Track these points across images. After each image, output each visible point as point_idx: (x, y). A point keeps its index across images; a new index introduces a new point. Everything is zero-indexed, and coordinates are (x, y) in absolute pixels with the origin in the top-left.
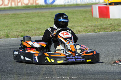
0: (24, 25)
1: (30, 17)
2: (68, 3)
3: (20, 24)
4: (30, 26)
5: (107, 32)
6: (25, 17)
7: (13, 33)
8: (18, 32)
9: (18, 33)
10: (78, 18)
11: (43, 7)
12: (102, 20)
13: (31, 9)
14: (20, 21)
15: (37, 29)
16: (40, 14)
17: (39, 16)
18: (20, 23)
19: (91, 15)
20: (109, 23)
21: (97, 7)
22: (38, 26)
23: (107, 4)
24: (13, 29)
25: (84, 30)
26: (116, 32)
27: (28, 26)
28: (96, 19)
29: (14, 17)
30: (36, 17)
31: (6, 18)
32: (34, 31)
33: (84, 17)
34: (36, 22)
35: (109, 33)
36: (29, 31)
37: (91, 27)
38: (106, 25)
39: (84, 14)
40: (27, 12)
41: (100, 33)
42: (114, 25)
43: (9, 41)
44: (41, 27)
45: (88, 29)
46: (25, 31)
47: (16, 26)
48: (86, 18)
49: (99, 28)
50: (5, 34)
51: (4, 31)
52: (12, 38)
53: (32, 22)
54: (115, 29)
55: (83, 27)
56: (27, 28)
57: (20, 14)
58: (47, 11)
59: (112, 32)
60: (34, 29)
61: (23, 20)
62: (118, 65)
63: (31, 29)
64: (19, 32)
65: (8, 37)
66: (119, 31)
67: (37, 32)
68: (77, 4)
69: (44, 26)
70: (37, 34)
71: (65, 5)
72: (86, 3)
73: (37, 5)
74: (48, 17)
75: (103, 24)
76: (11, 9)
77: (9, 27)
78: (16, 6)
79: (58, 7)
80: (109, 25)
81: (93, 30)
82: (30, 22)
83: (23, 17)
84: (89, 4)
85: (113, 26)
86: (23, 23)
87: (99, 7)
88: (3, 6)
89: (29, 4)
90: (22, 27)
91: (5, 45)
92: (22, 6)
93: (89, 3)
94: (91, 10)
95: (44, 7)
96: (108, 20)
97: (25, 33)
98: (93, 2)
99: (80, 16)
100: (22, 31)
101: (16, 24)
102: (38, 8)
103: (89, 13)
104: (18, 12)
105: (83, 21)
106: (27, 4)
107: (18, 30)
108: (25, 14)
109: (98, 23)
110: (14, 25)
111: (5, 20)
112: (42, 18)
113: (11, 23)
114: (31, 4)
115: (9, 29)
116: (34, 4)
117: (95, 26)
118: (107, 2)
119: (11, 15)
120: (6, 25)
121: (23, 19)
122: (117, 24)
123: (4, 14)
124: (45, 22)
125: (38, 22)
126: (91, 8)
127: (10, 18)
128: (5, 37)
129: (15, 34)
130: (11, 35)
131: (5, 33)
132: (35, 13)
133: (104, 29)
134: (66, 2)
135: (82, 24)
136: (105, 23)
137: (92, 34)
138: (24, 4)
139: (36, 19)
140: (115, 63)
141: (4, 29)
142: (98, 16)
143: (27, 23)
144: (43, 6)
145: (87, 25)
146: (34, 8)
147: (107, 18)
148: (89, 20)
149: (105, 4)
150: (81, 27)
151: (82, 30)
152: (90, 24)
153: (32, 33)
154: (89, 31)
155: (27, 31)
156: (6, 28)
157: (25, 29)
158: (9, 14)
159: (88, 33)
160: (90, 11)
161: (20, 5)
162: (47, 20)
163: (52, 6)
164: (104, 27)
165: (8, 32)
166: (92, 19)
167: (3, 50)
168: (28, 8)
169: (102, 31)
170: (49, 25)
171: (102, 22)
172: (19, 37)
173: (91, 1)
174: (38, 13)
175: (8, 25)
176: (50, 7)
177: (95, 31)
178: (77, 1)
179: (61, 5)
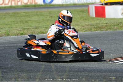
0: (23, 24)
1: (29, 16)
2: (66, 3)
3: (20, 23)
4: (29, 25)
5: (103, 31)
6: (25, 16)
7: (13, 31)
8: (17, 30)
9: (17, 32)
10: (75, 17)
11: (41, 7)
12: (98, 20)
13: (30, 8)
14: (20, 20)
15: (36, 28)
16: (39, 13)
17: (38, 15)
18: (20, 21)
19: (88, 15)
20: (105, 22)
21: (93, 6)
22: (37, 25)
23: (103, 4)
24: (13, 27)
25: (81, 29)
26: (111, 31)
27: (27, 25)
28: (92, 18)
29: (14, 15)
30: (35, 16)
31: (6, 17)
32: (33, 30)
33: (80, 16)
34: (35, 21)
35: (105, 32)
36: (28, 29)
37: (88, 26)
38: (102, 24)
39: (81, 13)
40: (26, 11)
41: (97, 32)
42: (110, 24)
43: (10, 39)
44: (40, 26)
45: (85, 28)
46: (24, 29)
47: (16, 25)
48: (83, 17)
49: (96, 27)
50: (5, 33)
51: (4, 29)
52: (12, 36)
53: (31, 21)
54: (110, 29)
55: (80, 26)
56: (26, 27)
57: (20, 13)
58: (46, 10)
59: (108, 31)
60: (33, 27)
61: (23, 19)
62: (114, 63)
63: (30, 27)
64: (19, 30)
65: (8, 35)
66: (114, 30)
67: (36, 30)
68: (75, 3)
69: (43, 25)
70: (36, 33)
71: (63, 5)
72: (83, 3)
73: (36, 4)
74: (46, 16)
75: (99, 23)
76: (11, 8)
77: (9, 26)
78: (16, 5)
79: (56, 6)
80: (105, 25)
81: (90, 29)
82: (29, 21)
83: (22, 16)
84: (86, 4)
85: (108, 25)
86: (22, 22)
87: (96, 7)
88: (3, 5)
89: (29, 4)
90: (21, 26)
91: (6, 42)
92: (22, 5)
93: (86, 2)
94: (88, 10)
95: (43, 7)
96: (104, 19)
97: (24, 31)
98: (90, 2)
99: (77, 15)
100: (21, 29)
101: (16, 22)
102: (37, 7)
103: (85, 13)
104: (17, 11)
105: (80, 20)
106: (27, 4)
107: (17, 29)
108: (24, 13)
109: (94, 22)
110: (14, 24)
111: (6, 18)
112: (41, 17)
113: (11, 22)
114: (30, 3)
115: (9, 28)
116: (33, 4)
117: (92, 25)
118: (103, 2)
119: (11, 14)
120: (6, 23)
121: (23, 17)
122: (113, 24)
123: (5, 12)
124: (43, 20)
125: (37, 21)
126: (88, 8)
127: (10, 17)
128: (5, 35)
129: (15, 32)
130: (11, 33)
131: (5, 31)
132: (34, 12)
133: (100, 28)
134: (64, 2)
135: (79, 23)
136: (101, 23)
137: (89, 33)
138: (24, 3)
139: (35, 18)
140: (110, 61)
141: (4, 27)
142: (94, 16)
143: (26, 22)
144: (42, 5)
145: (83, 24)
146: (33, 7)
147: (102, 17)
148: (86, 19)
149: (101, 4)
150: (78, 26)
151: (79, 28)
152: (86, 23)
153: (31, 32)
154: (86, 30)
155: (27, 30)
156: (6, 26)
157: (24, 28)
158: (10, 13)
159: (84, 32)
160: (86, 11)
161: (19, 4)
162: (45, 19)
163: (50, 6)
164: (100, 26)
165: (8, 30)
166: (88, 18)
167: (4, 48)
168: (28, 7)
169: (99, 30)
170: (48, 23)
171: (98, 22)
172: (19, 35)
173: (87, 1)
174: (37, 12)
175: (9, 23)
176: (49, 6)
177: (91, 30)
178: (74, 1)
179: (59, 5)
